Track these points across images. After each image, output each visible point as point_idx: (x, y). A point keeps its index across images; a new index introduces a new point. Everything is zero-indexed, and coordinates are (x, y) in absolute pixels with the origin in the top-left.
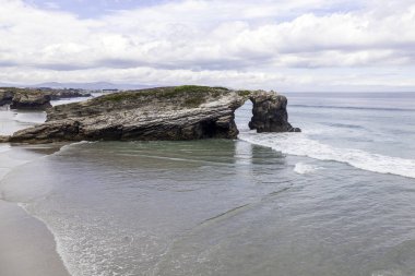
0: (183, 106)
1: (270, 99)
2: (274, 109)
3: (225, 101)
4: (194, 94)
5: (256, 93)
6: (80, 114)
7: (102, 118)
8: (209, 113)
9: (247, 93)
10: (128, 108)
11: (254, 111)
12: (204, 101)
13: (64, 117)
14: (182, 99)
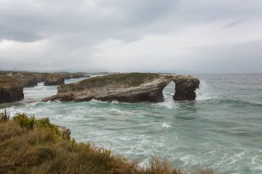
0: (130, 85)
1: (186, 81)
2: (188, 88)
3: (156, 82)
4: (137, 78)
5: (177, 77)
6: (73, 90)
7: (84, 92)
8: (145, 90)
9: (171, 77)
10: (99, 86)
11: (176, 89)
12: (143, 83)
13: (66, 91)
14: (130, 81)
